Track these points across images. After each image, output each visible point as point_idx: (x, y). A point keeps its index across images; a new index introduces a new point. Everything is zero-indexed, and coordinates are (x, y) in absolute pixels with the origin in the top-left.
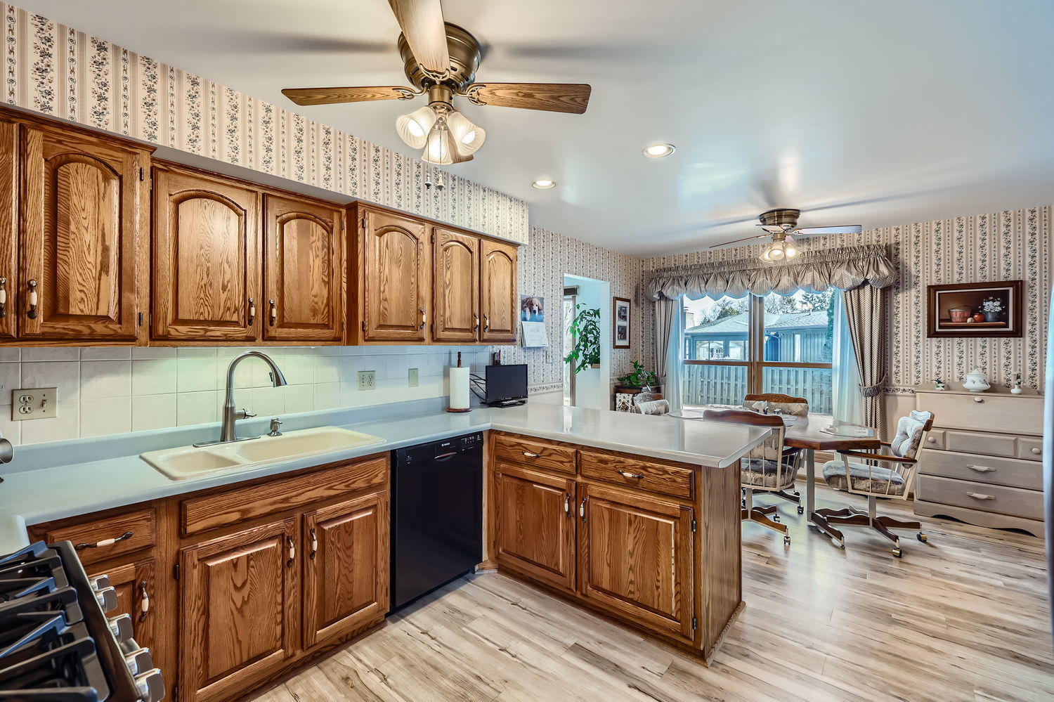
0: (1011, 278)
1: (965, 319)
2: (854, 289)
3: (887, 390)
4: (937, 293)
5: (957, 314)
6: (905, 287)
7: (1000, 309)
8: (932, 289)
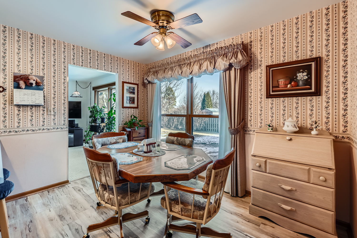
0: (314, 56)
1: (286, 85)
2: (227, 70)
3: (246, 131)
4: (271, 69)
5: (282, 82)
6: (255, 68)
7: (306, 77)
8: (269, 67)
